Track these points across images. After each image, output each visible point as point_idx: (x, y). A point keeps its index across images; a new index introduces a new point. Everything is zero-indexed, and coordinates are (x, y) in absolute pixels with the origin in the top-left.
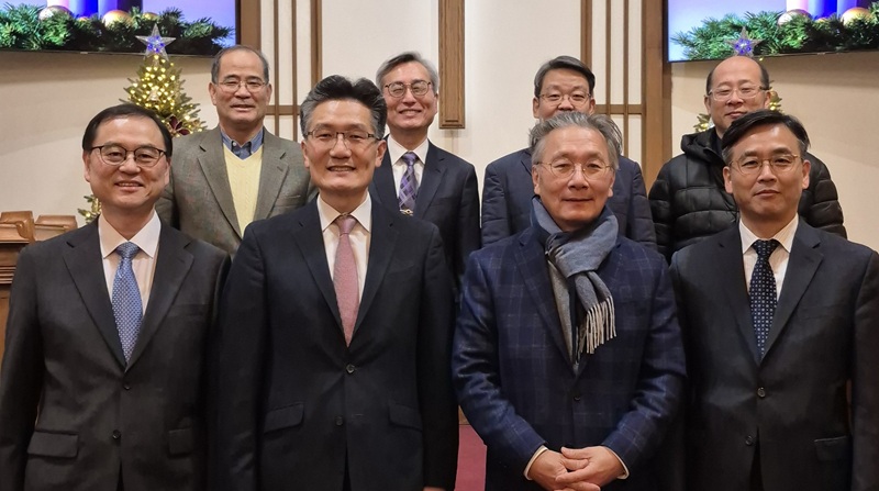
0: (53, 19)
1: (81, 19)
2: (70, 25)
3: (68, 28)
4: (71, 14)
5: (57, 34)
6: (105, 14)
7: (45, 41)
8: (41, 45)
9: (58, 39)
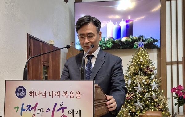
0: (108, 40)
1: (116, 40)
2: (113, 42)
3: (112, 43)
4: (113, 38)
5: (109, 45)
6: (122, 38)
8: (105, 48)
9: (109, 46)
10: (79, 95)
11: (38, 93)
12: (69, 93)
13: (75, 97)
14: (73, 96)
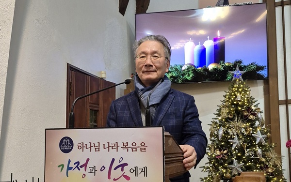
0: (187, 69)
1: (199, 68)
2: (194, 71)
3: (193, 73)
4: (195, 66)
5: (189, 76)
6: (209, 65)
7: (184, 79)
8: (183, 81)
10: (143, 147)
11: (89, 146)
12: (130, 145)
13: (138, 149)
14: (136, 149)
